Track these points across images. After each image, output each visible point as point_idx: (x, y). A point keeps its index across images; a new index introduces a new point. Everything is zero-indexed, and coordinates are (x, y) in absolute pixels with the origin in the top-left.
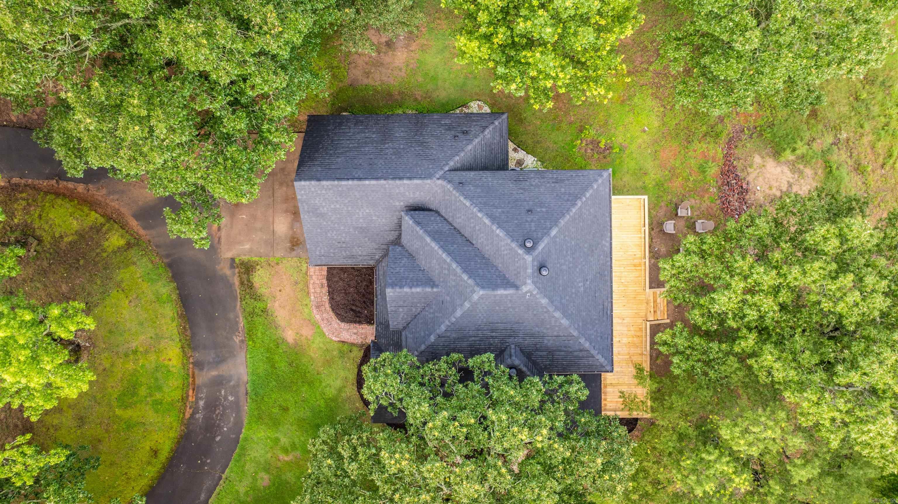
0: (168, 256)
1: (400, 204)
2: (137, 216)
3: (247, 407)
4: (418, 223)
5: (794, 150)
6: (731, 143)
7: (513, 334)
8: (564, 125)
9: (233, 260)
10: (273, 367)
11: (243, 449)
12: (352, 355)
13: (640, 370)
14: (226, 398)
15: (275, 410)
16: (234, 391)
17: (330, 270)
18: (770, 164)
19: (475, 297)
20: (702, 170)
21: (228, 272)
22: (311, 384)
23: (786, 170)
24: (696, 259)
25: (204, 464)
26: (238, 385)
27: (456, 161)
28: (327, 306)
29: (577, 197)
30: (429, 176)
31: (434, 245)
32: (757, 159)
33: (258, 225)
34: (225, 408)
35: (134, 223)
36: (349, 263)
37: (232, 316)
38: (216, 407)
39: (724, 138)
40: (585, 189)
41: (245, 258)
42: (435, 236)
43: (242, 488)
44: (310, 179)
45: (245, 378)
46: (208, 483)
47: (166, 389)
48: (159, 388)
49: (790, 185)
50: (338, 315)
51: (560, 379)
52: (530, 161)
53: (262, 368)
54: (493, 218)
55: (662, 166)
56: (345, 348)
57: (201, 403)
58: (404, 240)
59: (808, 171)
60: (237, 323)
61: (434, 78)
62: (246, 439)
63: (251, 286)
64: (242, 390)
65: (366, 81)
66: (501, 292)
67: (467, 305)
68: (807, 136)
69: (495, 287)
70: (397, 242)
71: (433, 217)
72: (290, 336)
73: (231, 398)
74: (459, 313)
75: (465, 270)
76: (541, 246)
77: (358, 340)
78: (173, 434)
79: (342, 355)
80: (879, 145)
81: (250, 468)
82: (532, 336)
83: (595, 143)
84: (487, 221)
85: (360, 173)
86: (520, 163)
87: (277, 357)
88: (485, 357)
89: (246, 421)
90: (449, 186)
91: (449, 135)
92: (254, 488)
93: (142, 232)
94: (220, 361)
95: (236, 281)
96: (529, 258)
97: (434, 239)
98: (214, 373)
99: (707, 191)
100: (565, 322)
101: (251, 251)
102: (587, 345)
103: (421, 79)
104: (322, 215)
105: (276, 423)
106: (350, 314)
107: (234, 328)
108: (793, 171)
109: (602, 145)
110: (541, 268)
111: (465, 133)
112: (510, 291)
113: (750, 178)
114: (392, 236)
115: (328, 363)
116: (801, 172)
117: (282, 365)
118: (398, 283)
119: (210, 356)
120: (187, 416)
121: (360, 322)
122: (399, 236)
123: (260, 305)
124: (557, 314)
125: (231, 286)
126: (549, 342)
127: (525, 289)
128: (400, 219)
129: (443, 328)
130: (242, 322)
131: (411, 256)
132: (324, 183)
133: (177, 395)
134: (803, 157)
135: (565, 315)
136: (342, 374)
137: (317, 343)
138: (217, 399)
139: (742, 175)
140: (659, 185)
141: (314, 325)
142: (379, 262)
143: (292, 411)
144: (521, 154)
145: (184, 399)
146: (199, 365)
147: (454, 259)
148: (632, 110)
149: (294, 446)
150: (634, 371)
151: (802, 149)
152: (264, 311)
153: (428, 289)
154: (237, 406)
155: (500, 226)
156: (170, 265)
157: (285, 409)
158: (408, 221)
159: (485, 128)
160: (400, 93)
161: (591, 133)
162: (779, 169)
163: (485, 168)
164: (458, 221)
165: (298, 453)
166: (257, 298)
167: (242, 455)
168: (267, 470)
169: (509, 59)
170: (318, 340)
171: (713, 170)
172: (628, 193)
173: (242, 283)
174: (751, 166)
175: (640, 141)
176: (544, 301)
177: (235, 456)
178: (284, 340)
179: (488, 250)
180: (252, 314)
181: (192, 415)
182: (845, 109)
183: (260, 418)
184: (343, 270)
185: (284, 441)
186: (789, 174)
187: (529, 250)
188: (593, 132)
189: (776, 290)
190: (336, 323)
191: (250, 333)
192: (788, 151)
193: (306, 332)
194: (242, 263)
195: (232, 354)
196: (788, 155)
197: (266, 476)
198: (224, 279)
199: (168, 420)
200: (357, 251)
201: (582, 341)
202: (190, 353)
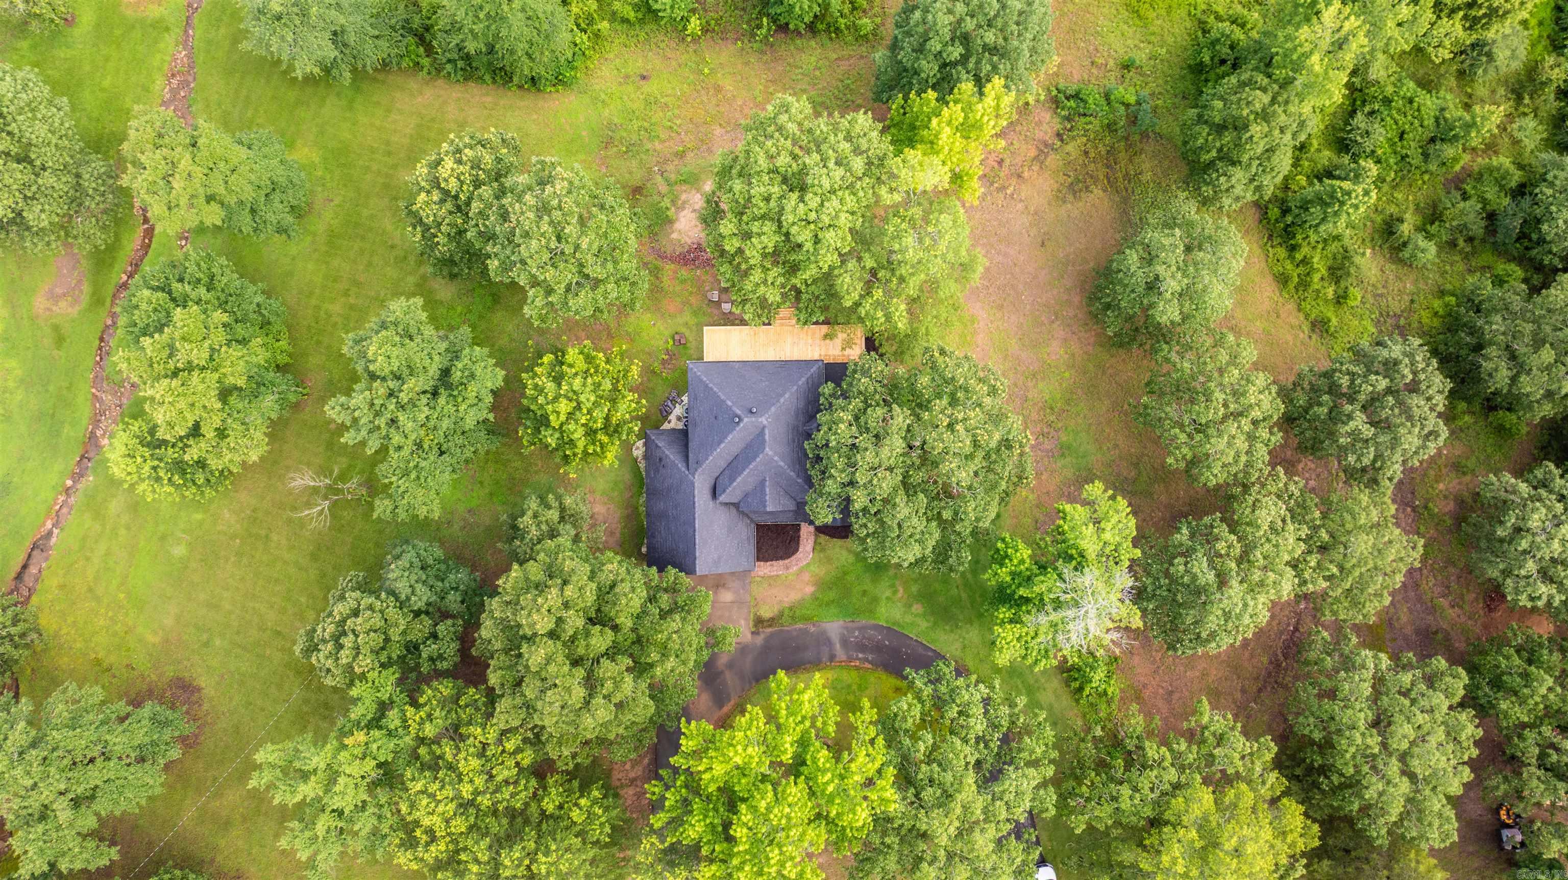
0: (750, 683)
1: (711, 504)
2: (721, 707)
3: (863, 621)
4: (724, 491)
5: (667, 208)
6: (662, 256)
7: (795, 428)
8: (651, 385)
9: (753, 633)
10: (833, 601)
11: (894, 624)
12: (823, 543)
13: (826, 337)
14: (856, 637)
15: (865, 599)
16: (851, 631)
17: (758, 560)
18: (677, 226)
19: (770, 453)
20: (684, 281)
21: (762, 636)
22: (845, 573)
23: (682, 214)
24: (747, 306)
25: (906, 653)
26: (847, 628)
27: (681, 466)
28: (787, 561)
29: (707, 386)
30: (693, 484)
31: (739, 479)
32: (674, 236)
33: (727, 614)
34: (864, 637)
35: (725, 709)
36: (753, 541)
37: (795, 633)
38: (864, 645)
39: (659, 263)
40: (701, 381)
41: (751, 624)
42: (732, 479)
43: (924, 624)
44: (694, 564)
45: (841, 623)
46: (921, 650)
47: (850, 681)
48: (849, 686)
49: (694, 211)
50: (793, 554)
51: (822, 400)
52: (678, 411)
53: (834, 610)
54: (720, 442)
55: (681, 311)
56: (818, 548)
57: (860, 656)
58: (736, 501)
59: (684, 197)
60: (800, 629)
61: (616, 483)
62: (887, 622)
63: (772, 619)
64: (850, 625)
65: (618, 535)
66: (767, 437)
67: (776, 458)
68: (658, 199)
69: (764, 441)
70: (736, 505)
71: (720, 480)
72: (810, 589)
73: (857, 633)
74: (782, 464)
75: (754, 459)
76: (739, 412)
77: (812, 539)
78: (884, 677)
79: (823, 550)
80: (662, 136)
81: (908, 619)
82: (797, 415)
83: (664, 362)
84: (722, 445)
85: (691, 531)
86: (679, 419)
87: (826, 599)
88: (806, 446)
89: (873, 622)
90: (700, 470)
91: (662, 471)
92: (924, 615)
93: (732, 702)
94: (829, 642)
95: (769, 630)
96: (746, 420)
97: (734, 480)
98: (838, 646)
99: (699, 278)
100: (787, 396)
101: (746, 619)
102: (803, 379)
103: (616, 494)
104: (719, 558)
105: (875, 600)
106: (793, 545)
107: (805, 632)
108: (683, 208)
109: (666, 357)
110: (751, 412)
111: (660, 460)
112: (767, 431)
113: (689, 242)
114: (733, 511)
115: (829, 560)
116: (684, 202)
117: (832, 595)
118: (763, 503)
119: (825, 650)
120: (870, 666)
121: (799, 537)
122: (733, 504)
123: (786, 612)
124: (782, 400)
125: (772, 635)
126: (802, 404)
127: (765, 422)
128: (722, 504)
129: (792, 474)
130: (799, 626)
131: (746, 496)
132: (697, 554)
133: (854, 674)
134: (673, 202)
135: (782, 395)
136: (837, 550)
137: (814, 569)
138: (857, 643)
139: (687, 248)
140: (695, 313)
141: (801, 571)
142: (752, 520)
143: (866, 587)
144: (672, 417)
145: (857, 668)
146: (832, 658)
147: (747, 467)
148: (639, 334)
149: (892, 586)
150: (828, 341)
151: (666, 202)
152: (791, 609)
153: (767, 483)
154: (862, 629)
155: (726, 437)
156: (757, 681)
157: (864, 593)
158: (723, 498)
159: (657, 446)
160: (626, 508)
161: (657, 366)
162: (682, 219)
163: (686, 446)
164: (723, 464)
165: (897, 583)
166: (781, 614)
167: (899, 625)
168: (910, 606)
169: (616, 431)
170: (812, 568)
171: (684, 273)
172: (702, 342)
173: (770, 626)
174: (679, 241)
175: (662, 328)
176: (773, 409)
177: (899, 630)
178: (813, 594)
179: (741, 445)
180: (793, 618)
181: (870, 662)
182: (634, 163)
183: (871, 611)
184: (759, 550)
185: (888, 593)
186: (685, 212)
187: (741, 420)
188: (656, 364)
189: (765, 270)
190: (799, 555)
191: (807, 619)
192: (668, 213)
193: (806, 577)
194: (755, 626)
195: (824, 633)
196: (671, 213)
197: (915, 606)
198: (767, 640)
199: (872, 679)
200: (744, 536)
201: (800, 383)
202: (823, 665)
